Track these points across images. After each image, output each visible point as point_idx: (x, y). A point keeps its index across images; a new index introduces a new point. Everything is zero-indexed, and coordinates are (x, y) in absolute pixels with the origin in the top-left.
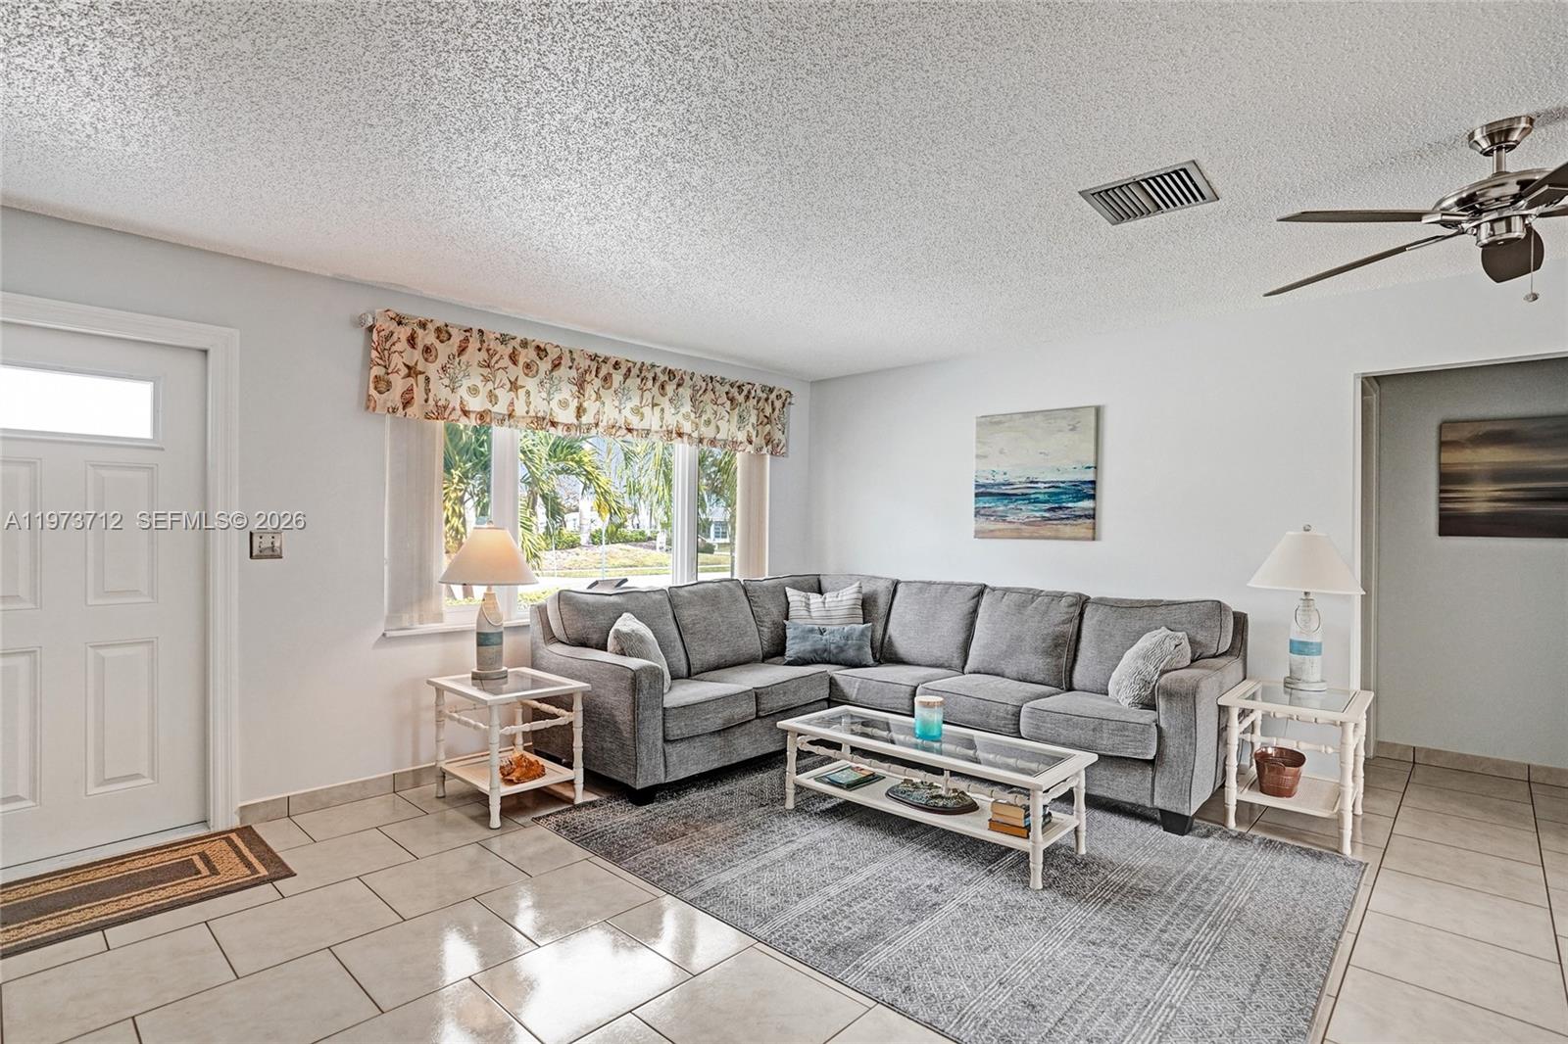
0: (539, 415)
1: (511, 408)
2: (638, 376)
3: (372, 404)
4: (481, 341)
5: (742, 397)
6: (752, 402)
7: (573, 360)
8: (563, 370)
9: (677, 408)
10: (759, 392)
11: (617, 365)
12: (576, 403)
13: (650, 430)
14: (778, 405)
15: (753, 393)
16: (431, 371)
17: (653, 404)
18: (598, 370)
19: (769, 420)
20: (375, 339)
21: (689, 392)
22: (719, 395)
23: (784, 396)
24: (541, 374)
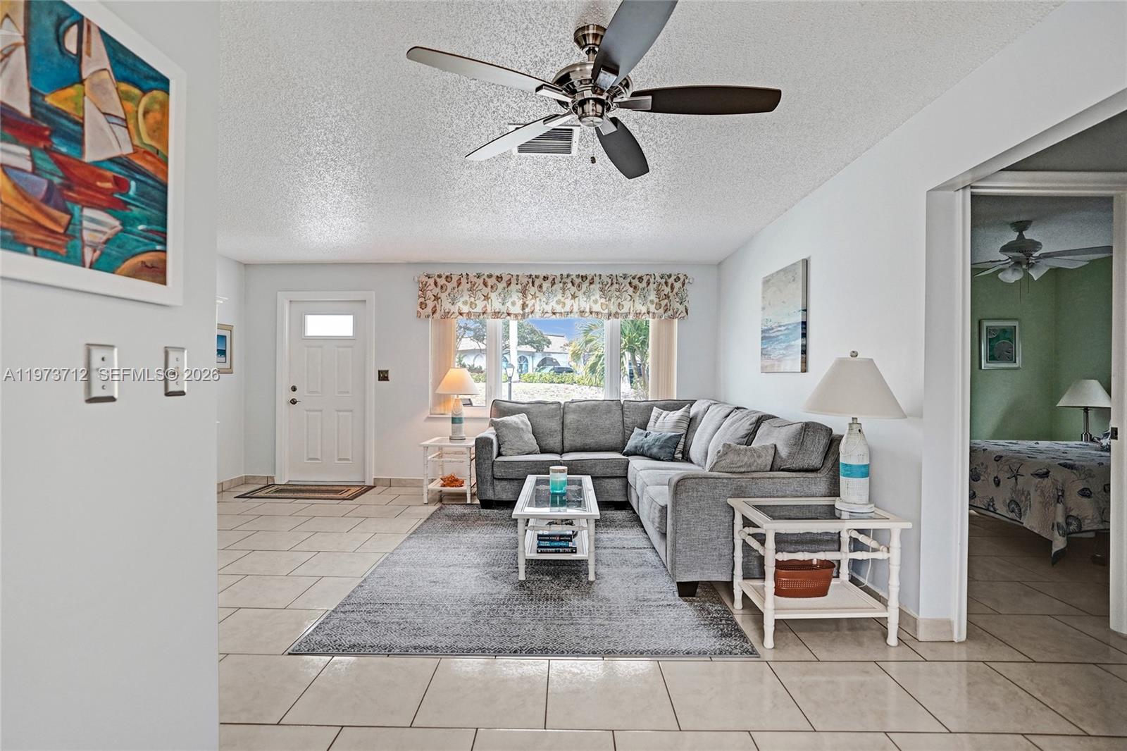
0: (496, 311)
1: (485, 309)
2: (560, 282)
3: (419, 314)
4: (468, 279)
5: (644, 284)
6: (652, 286)
7: (517, 280)
8: (513, 286)
9: (589, 297)
10: (658, 279)
11: (545, 278)
12: (521, 302)
13: (571, 312)
14: (678, 285)
15: (652, 280)
16: (443, 296)
17: (574, 297)
18: (533, 282)
19: (667, 297)
20: (421, 286)
21: (598, 286)
22: (623, 285)
23: (682, 278)
24: (500, 290)
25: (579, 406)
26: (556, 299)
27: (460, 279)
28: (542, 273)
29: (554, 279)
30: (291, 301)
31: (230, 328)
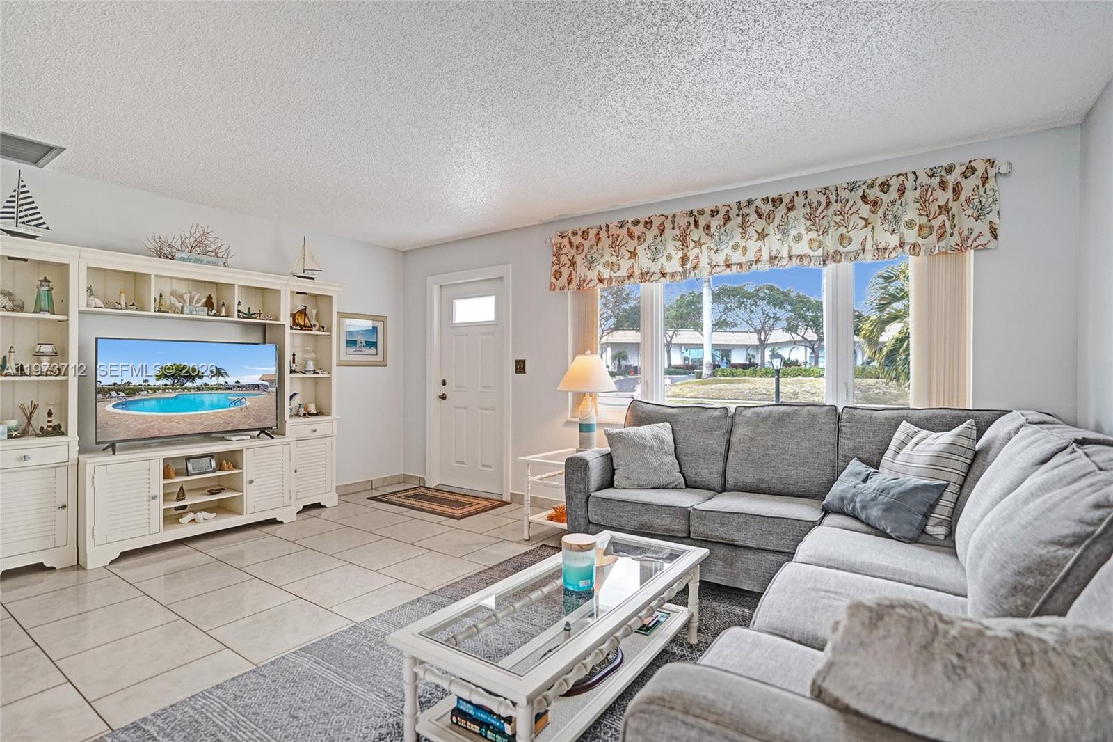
0: (643, 271)
1: (631, 271)
2: (738, 215)
3: (553, 287)
4: (607, 231)
5: (893, 193)
6: (910, 195)
7: (673, 222)
8: (669, 233)
9: (785, 233)
10: (924, 179)
11: (714, 213)
12: (680, 254)
13: (757, 261)
14: (969, 185)
15: (909, 185)
16: (579, 259)
17: (762, 236)
18: (696, 222)
19: (944, 209)
20: (555, 249)
21: (803, 211)
22: (851, 203)
23: (980, 167)
24: (649, 240)
25: (758, 415)
26: (732, 243)
27: (598, 234)
28: (707, 206)
29: (727, 212)
30: (441, 286)
31: (383, 319)
